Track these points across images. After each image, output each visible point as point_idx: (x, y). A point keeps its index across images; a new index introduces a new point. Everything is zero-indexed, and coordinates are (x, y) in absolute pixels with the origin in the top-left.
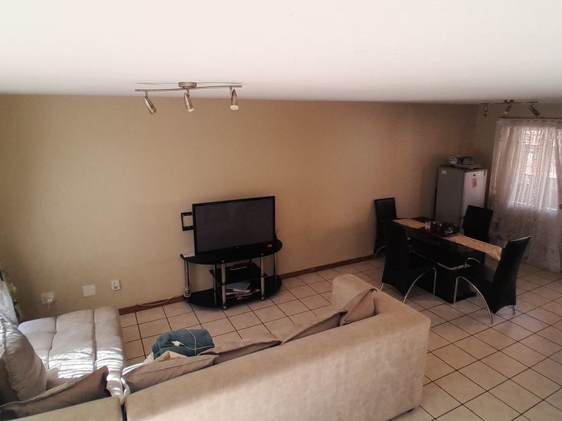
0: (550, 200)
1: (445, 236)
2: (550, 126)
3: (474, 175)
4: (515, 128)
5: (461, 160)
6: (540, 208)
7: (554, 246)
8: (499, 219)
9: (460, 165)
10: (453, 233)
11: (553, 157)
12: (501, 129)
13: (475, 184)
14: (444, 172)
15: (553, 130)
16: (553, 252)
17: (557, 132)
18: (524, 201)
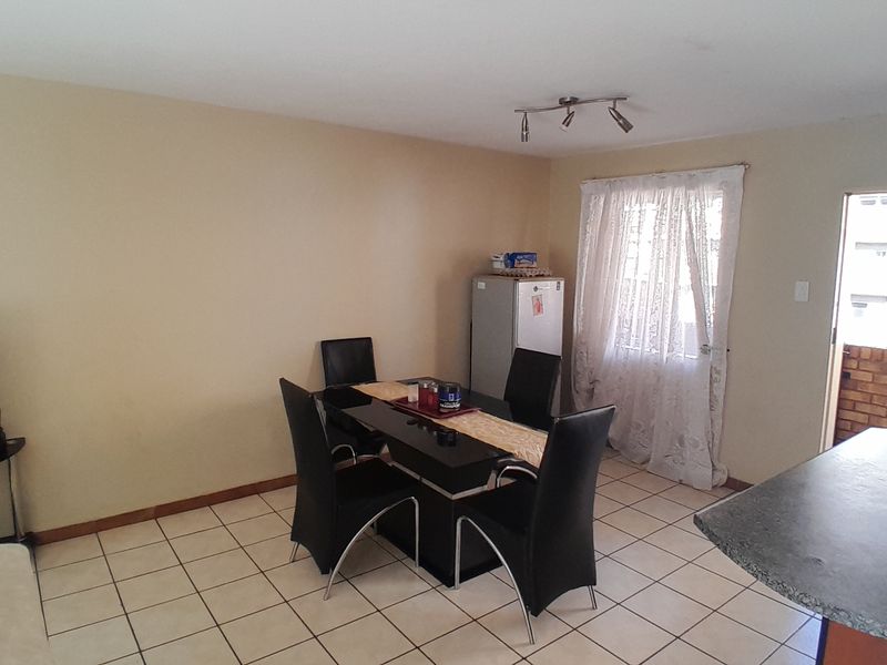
0: (683, 337)
1: (440, 415)
2: (675, 185)
3: (536, 289)
4: (613, 197)
5: (511, 259)
6: (665, 355)
7: (696, 431)
8: (593, 382)
9: (508, 270)
10: (462, 407)
11: (683, 248)
12: (590, 201)
13: (539, 308)
14: (482, 285)
15: (680, 192)
16: (696, 445)
17: (687, 196)
18: (637, 344)
